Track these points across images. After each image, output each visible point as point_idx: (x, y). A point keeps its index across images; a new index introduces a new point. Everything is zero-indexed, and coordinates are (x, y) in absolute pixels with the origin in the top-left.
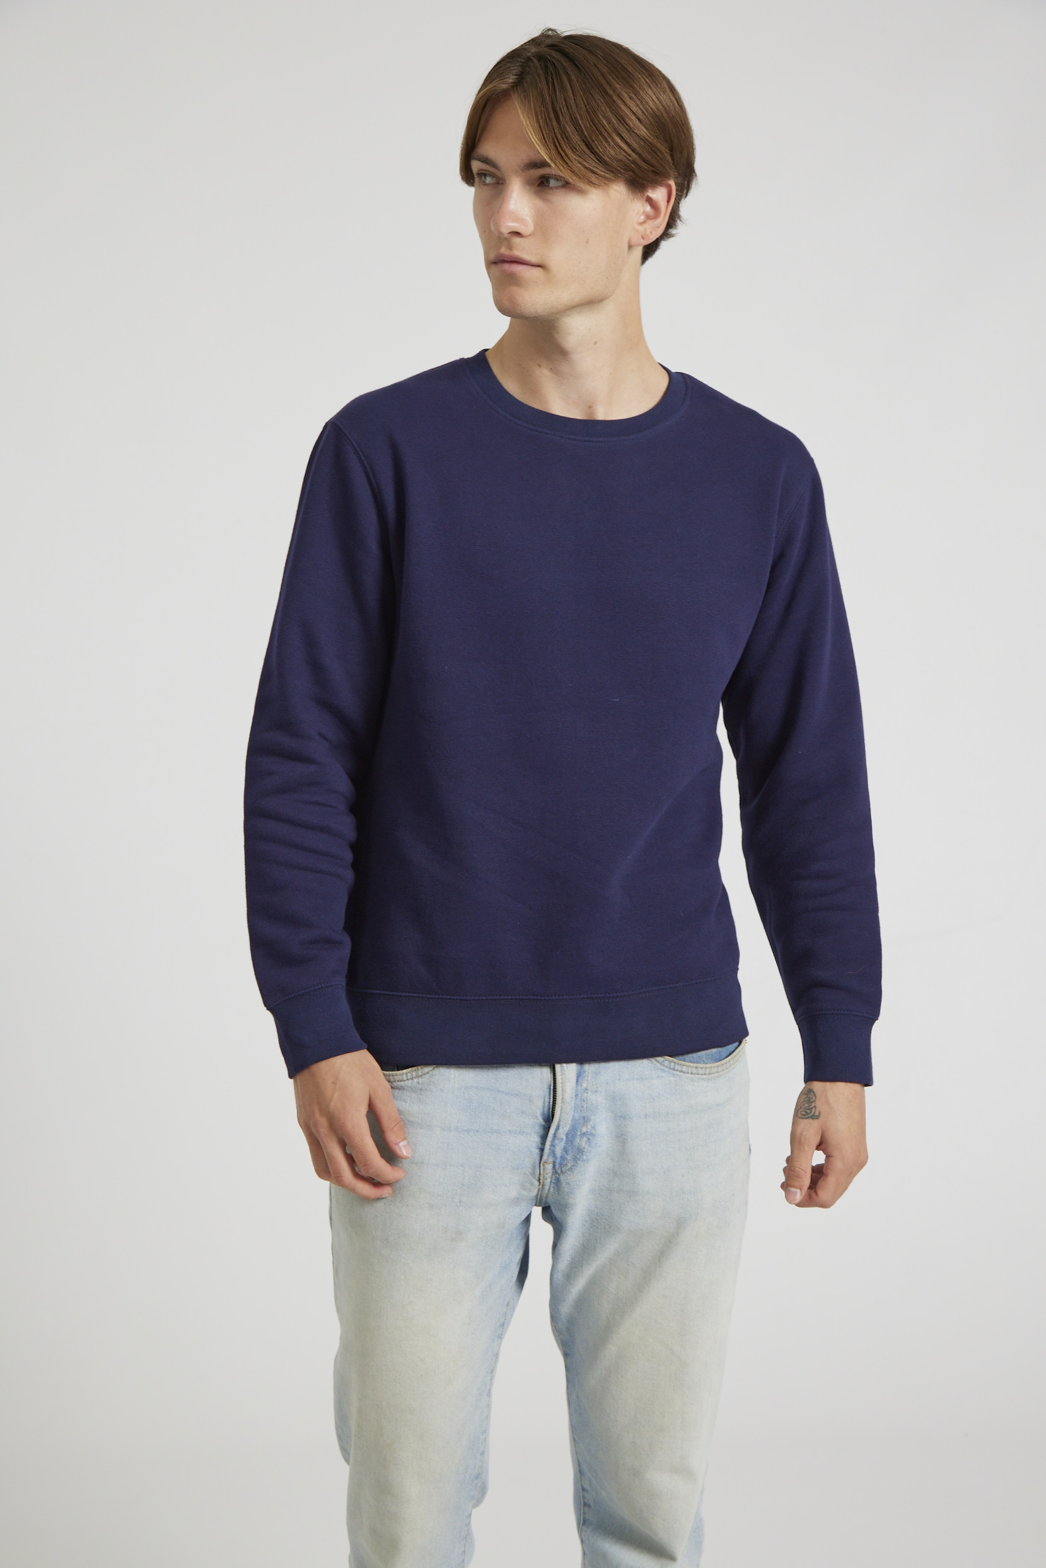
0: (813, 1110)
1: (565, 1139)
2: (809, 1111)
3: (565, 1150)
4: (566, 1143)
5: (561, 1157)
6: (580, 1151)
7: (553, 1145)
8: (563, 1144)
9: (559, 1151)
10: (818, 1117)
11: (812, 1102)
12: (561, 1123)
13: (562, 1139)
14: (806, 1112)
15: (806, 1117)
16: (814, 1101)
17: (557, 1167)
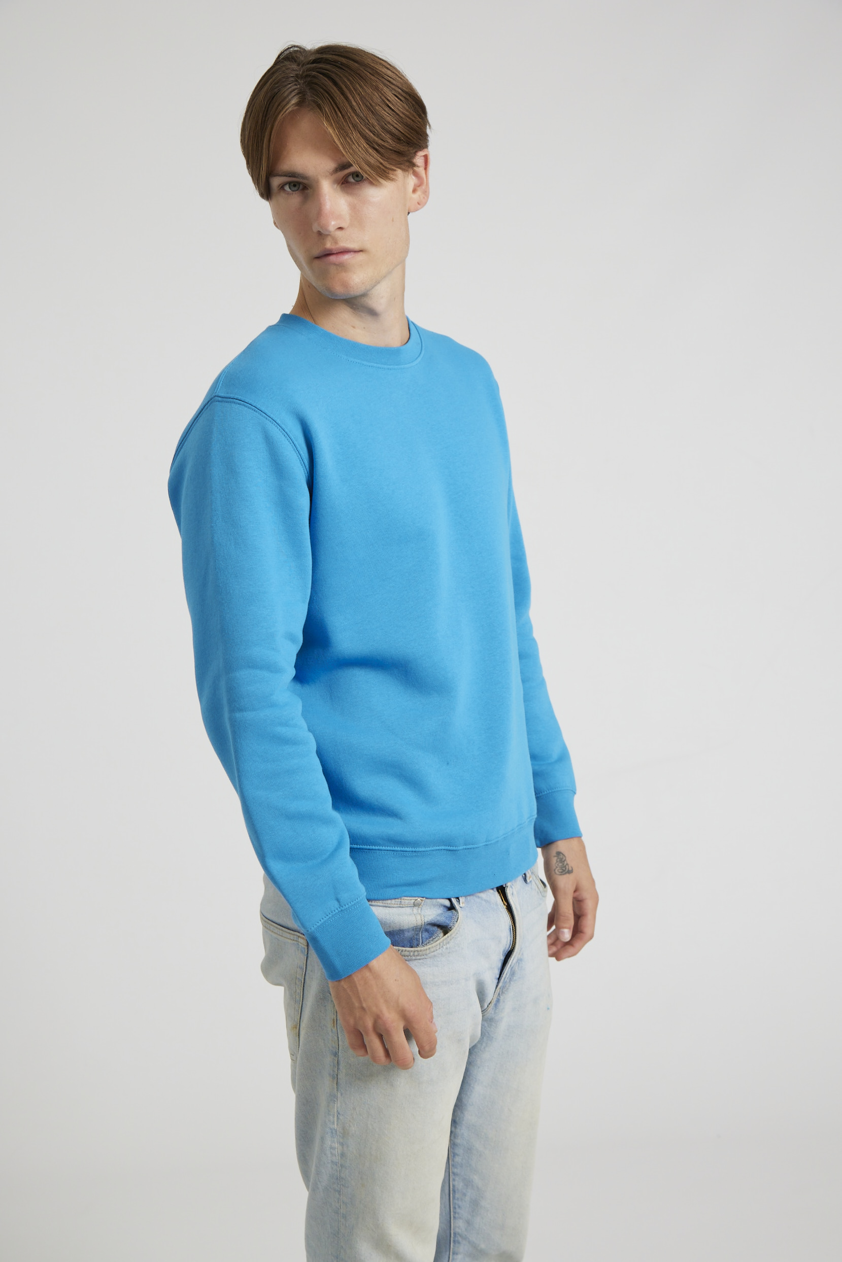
0: (567, 869)
2: (564, 869)
10: (570, 872)
11: (564, 861)
14: (564, 871)
15: (564, 873)
16: (565, 860)
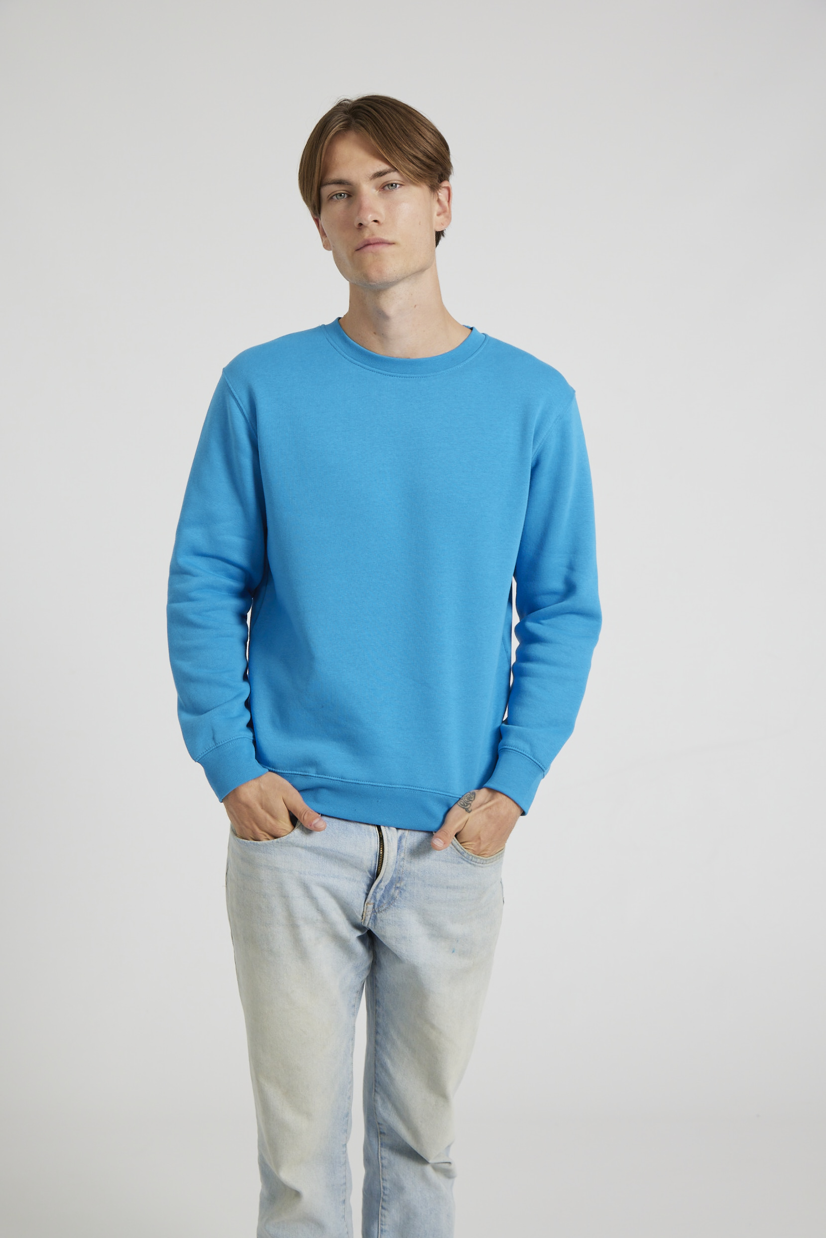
1: (384, 888)
3: (383, 896)
4: (385, 891)
5: (379, 901)
6: (393, 898)
7: (375, 892)
8: (382, 892)
9: (378, 896)
12: (384, 879)
13: (382, 889)
17: (376, 907)
